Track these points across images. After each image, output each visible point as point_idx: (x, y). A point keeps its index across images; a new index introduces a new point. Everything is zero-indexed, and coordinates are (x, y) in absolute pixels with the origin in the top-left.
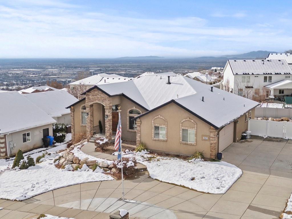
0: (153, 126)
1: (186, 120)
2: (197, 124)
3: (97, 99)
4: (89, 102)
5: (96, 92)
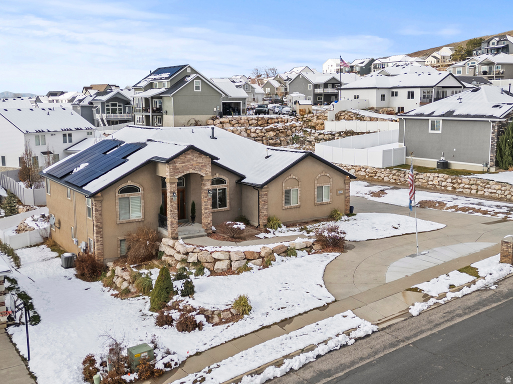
0: (284, 191)
1: (322, 174)
2: (332, 177)
3: (190, 167)
4: (176, 174)
5: (189, 156)
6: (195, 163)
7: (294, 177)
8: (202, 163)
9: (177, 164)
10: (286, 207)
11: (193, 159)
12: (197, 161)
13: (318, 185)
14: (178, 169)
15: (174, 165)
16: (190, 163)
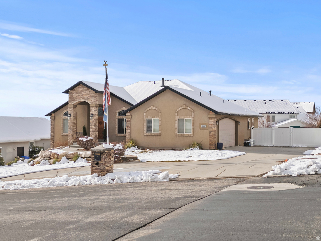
0: (145, 119)
1: (182, 108)
2: (194, 111)
3: (81, 96)
4: (73, 101)
5: (81, 89)
6: (84, 94)
7: (154, 108)
8: (89, 94)
9: (73, 95)
10: (147, 134)
11: (83, 92)
12: (86, 92)
13: (178, 117)
14: (74, 98)
15: (72, 95)
16: (81, 94)
